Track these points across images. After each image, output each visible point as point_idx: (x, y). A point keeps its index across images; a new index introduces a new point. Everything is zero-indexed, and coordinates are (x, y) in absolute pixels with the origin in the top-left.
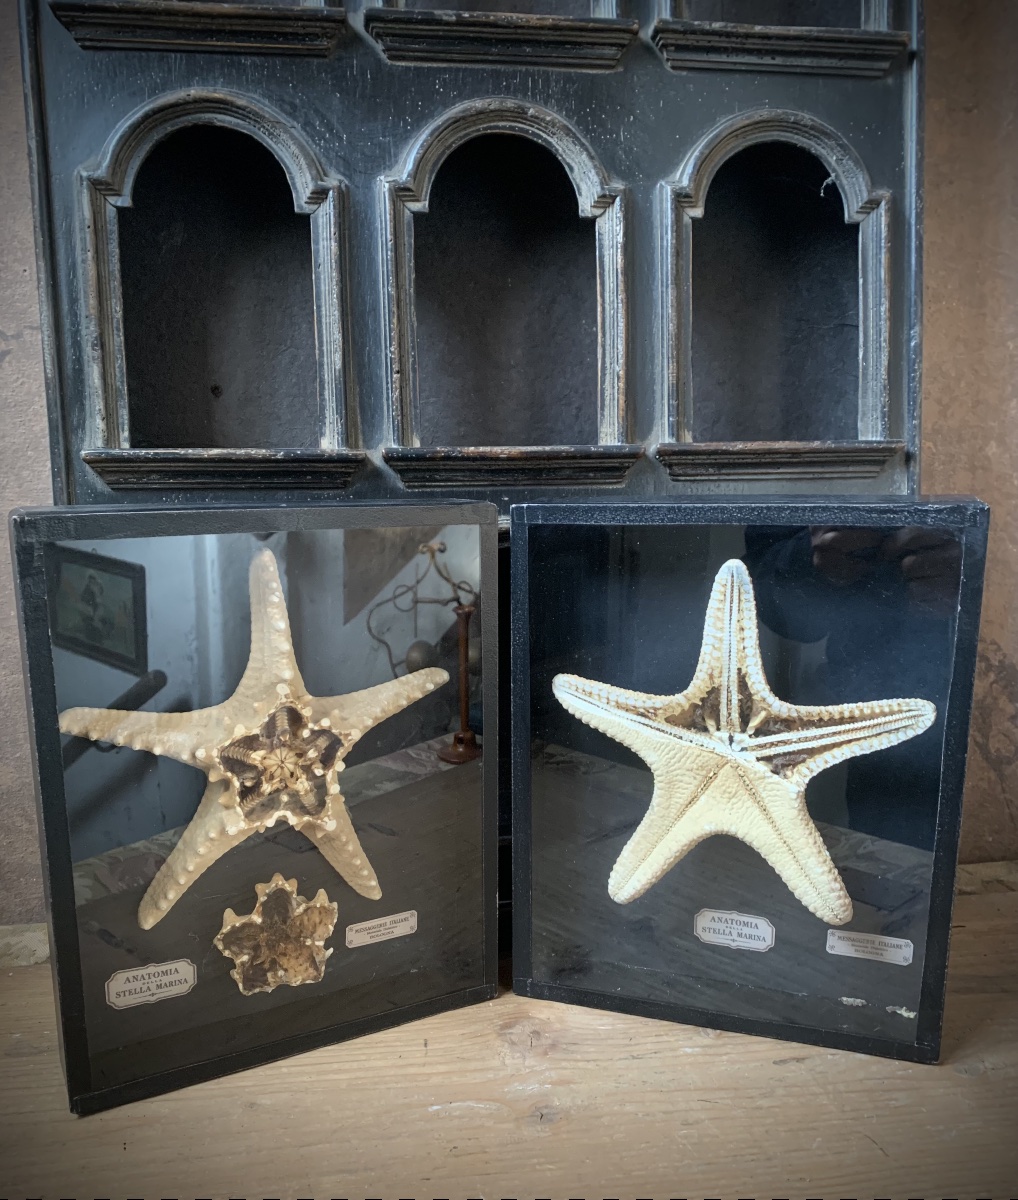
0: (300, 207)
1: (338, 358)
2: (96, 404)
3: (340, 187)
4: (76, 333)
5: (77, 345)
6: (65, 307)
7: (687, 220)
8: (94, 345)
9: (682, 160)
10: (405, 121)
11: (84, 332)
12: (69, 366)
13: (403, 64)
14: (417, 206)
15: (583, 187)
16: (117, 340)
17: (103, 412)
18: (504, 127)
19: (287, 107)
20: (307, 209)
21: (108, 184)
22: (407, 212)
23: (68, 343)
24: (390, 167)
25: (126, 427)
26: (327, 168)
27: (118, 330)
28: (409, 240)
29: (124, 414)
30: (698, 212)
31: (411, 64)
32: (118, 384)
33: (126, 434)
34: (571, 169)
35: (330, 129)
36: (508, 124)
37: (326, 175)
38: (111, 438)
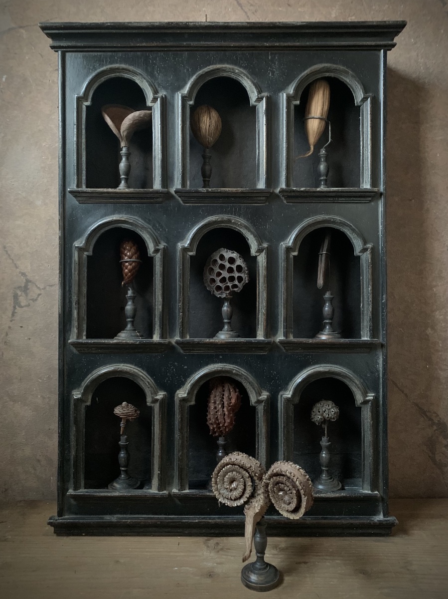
0: (150, 254)
1: (160, 307)
2: (75, 323)
3: (164, 248)
4: (70, 298)
5: (70, 302)
6: (67, 288)
7: (291, 256)
8: (76, 303)
9: (290, 235)
10: (188, 224)
11: (73, 298)
12: (67, 309)
13: (188, 205)
14: (191, 254)
15: (252, 246)
16: (84, 301)
17: (77, 326)
18: (224, 226)
19: (147, 220)
20: (152, 255)
21: (84, 249)
22: (188, 256)
23: (67, 301)
24: (183, 240)
25: (85, 331)
26: (160, 241)
27: (85, 297)
28: (188, 265)
29: (85, 326)
30: (296, 254)
31: (191, 205)
32: (83, 316)
33: (85, 333)
34: (248, 239)
35: (162, 227)
36: (225, 225)
37: (160, 243)
38: (79, 336)
